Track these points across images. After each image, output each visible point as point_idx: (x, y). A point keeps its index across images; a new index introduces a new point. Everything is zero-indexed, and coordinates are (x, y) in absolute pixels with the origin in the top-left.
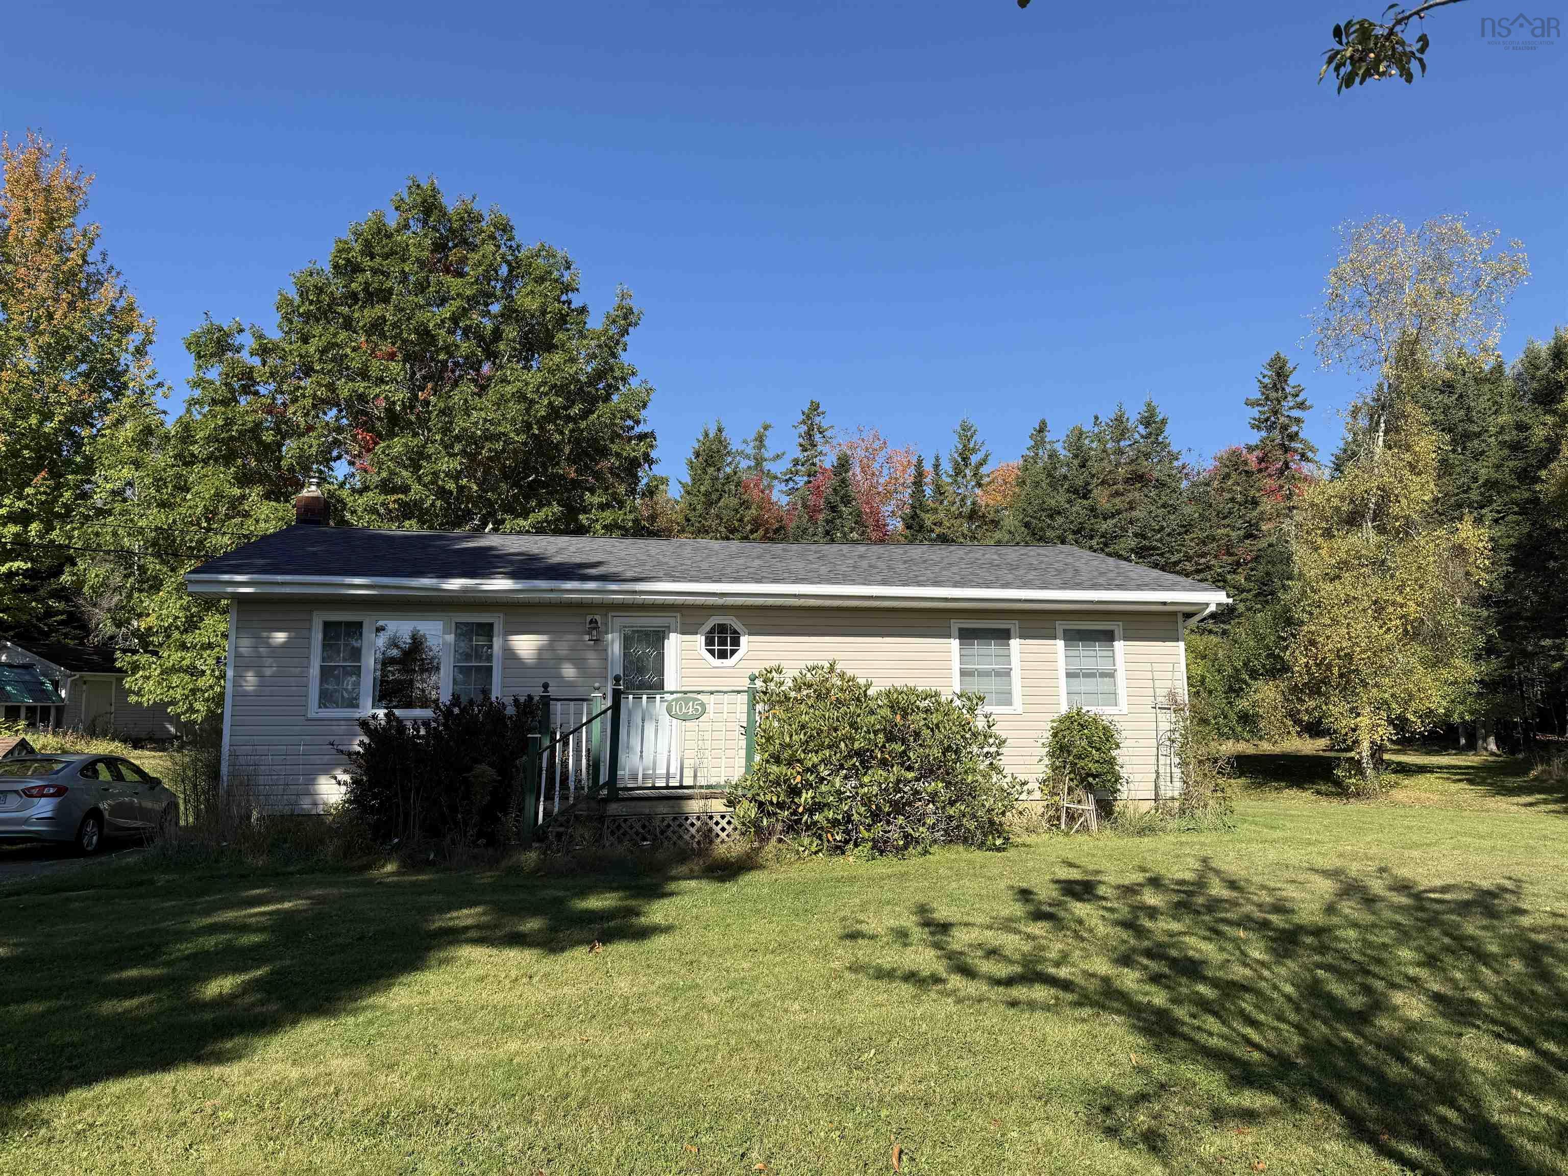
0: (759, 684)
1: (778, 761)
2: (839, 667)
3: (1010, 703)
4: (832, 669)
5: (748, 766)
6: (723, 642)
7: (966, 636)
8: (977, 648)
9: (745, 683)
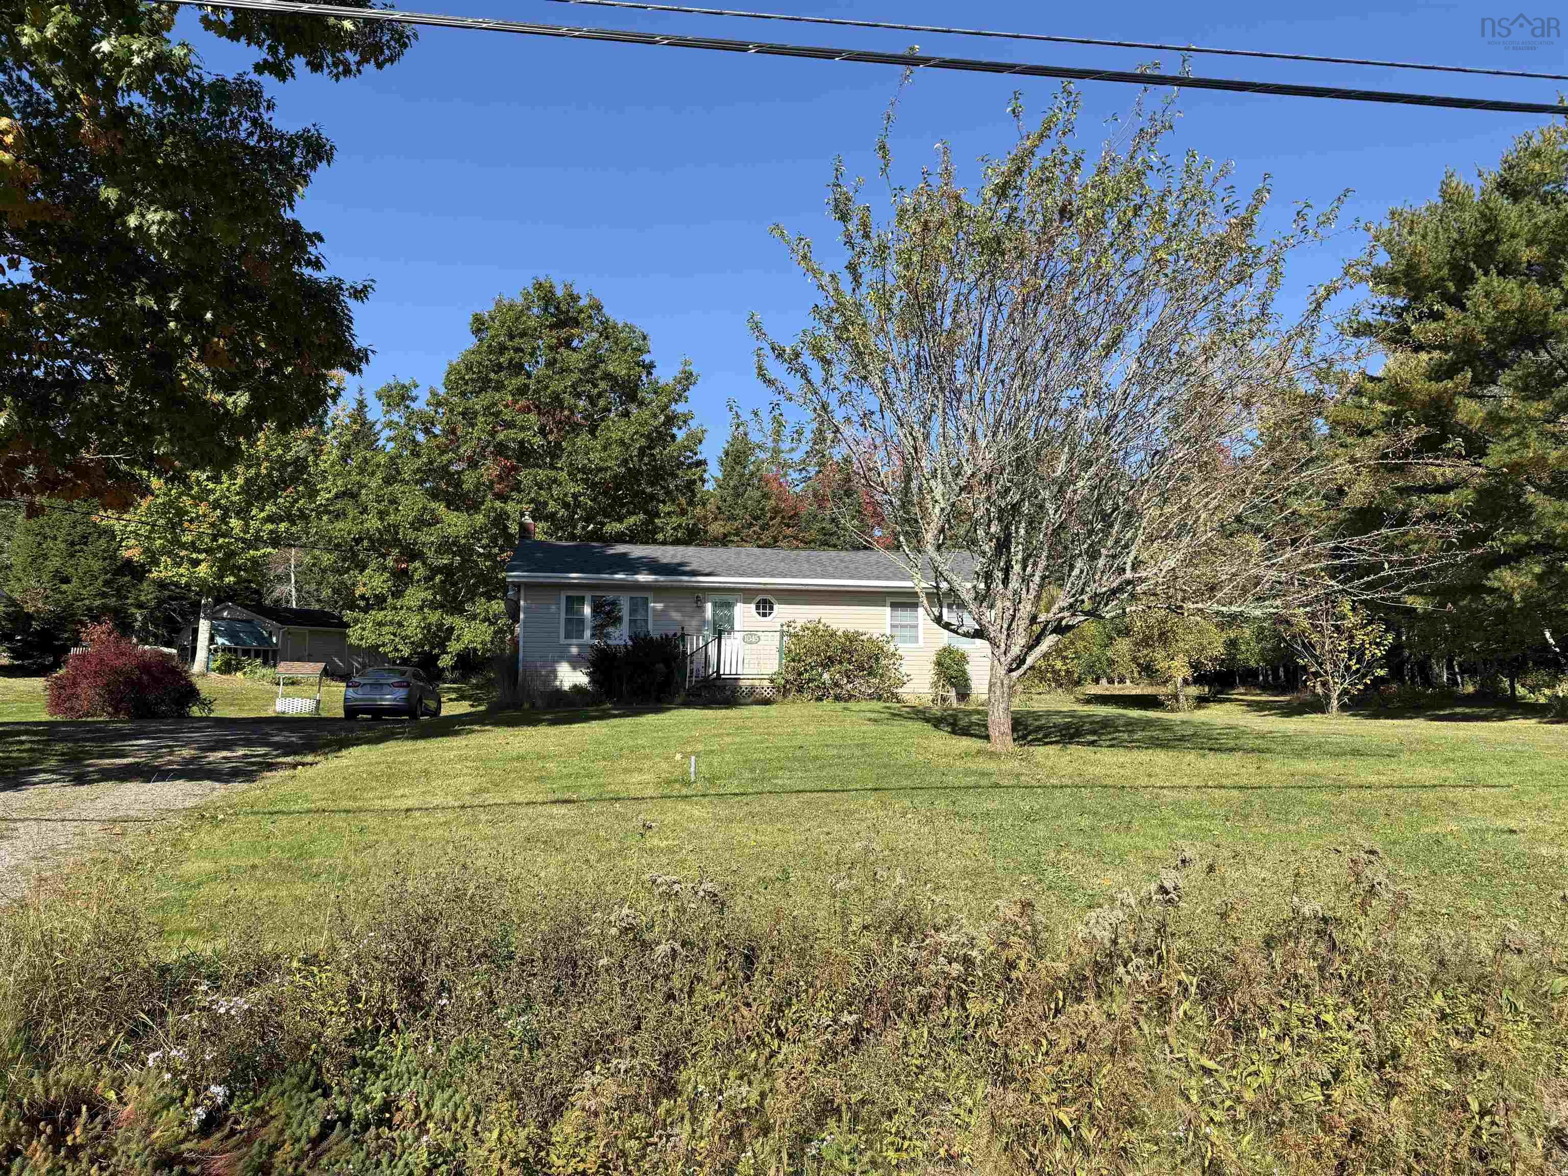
0: (785, 628)
1: (794, 660)
2: (823, 621)
3: (917, 642)
4: (819, 622)
5: (780, 664)
6: (764, 608)
7: (894, 606)
8: (899, 613)
9: (779, 628)
